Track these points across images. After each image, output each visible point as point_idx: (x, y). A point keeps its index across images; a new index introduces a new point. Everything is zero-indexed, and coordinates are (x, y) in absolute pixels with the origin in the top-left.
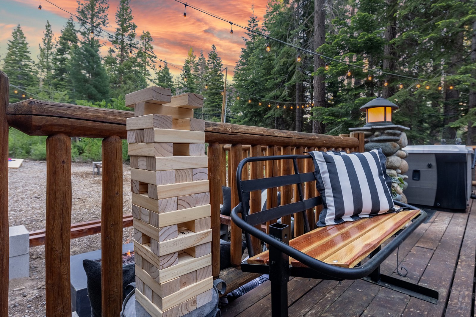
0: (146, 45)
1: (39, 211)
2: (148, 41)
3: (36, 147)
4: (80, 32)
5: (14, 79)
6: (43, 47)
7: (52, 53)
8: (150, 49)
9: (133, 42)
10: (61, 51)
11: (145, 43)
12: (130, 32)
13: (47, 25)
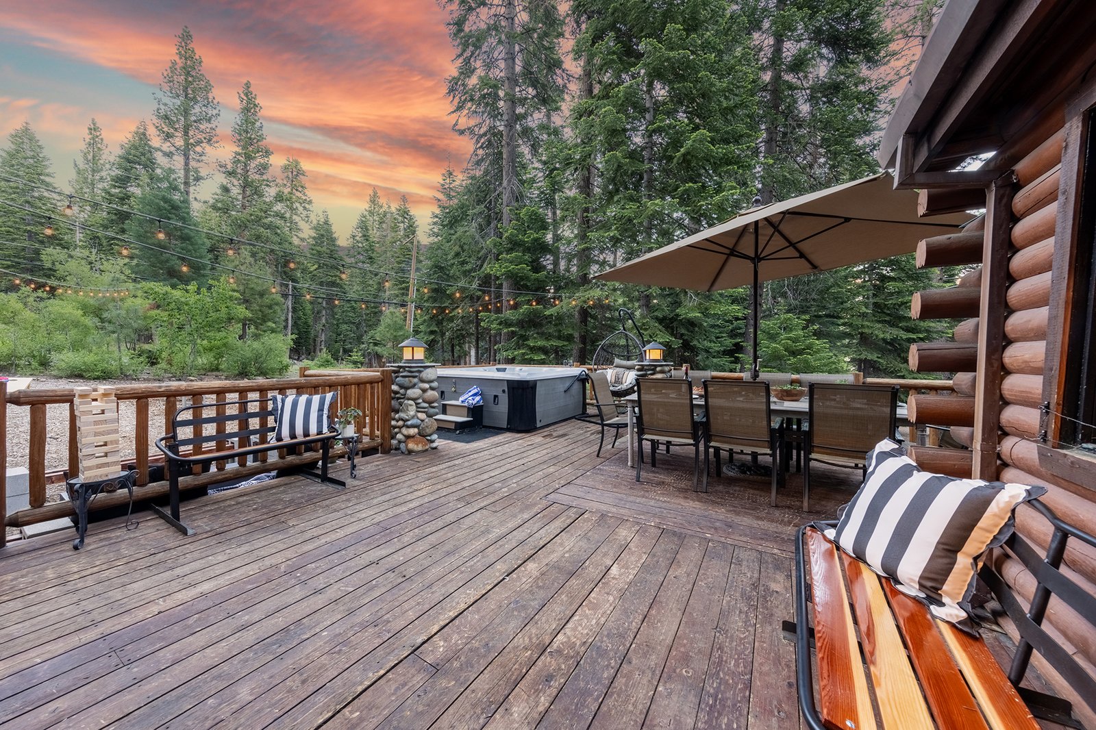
0: (292, 181)
1: (54, 456)
2: (297, 175)
3: (62, 357)
4: (162, 151)
5: (15, 222)
6: (82, 166)
7: (102, 178)
8: (300, 189)
9: (265, 177)
10: (122, 181)
11: (290, 176)
12: (259, 160)
13: (92, 126)
